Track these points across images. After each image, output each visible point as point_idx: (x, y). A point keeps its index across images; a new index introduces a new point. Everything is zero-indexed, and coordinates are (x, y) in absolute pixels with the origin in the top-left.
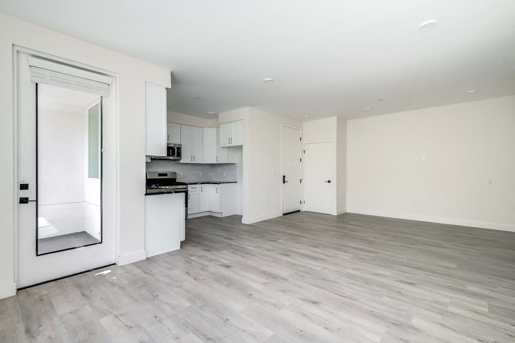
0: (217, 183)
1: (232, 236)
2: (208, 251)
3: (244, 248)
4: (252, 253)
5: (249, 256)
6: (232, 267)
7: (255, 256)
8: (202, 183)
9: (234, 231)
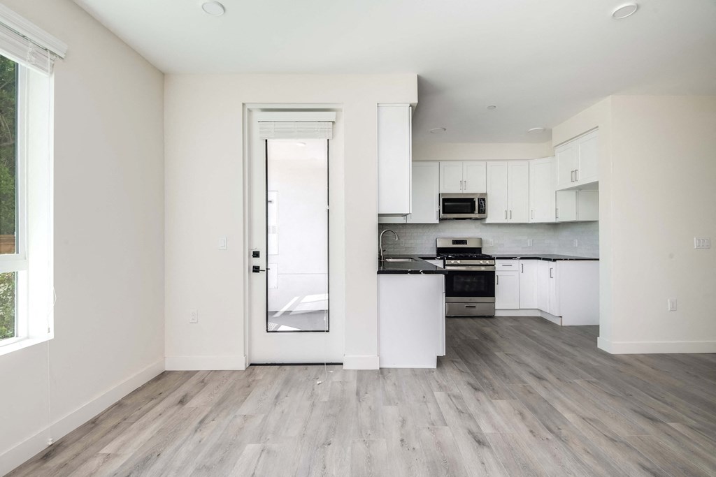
0: (550, 260)
1: (550, 371)
2: (476, 389)
3: (554, 409)
4: (564, 432)
5: (550, 436)
6: (489, 447)
7: (564, 441)
8: (522, 258)
9: (562, 362)
